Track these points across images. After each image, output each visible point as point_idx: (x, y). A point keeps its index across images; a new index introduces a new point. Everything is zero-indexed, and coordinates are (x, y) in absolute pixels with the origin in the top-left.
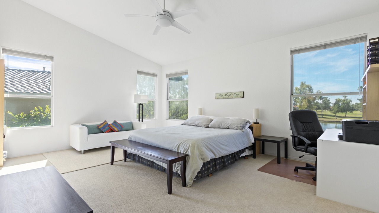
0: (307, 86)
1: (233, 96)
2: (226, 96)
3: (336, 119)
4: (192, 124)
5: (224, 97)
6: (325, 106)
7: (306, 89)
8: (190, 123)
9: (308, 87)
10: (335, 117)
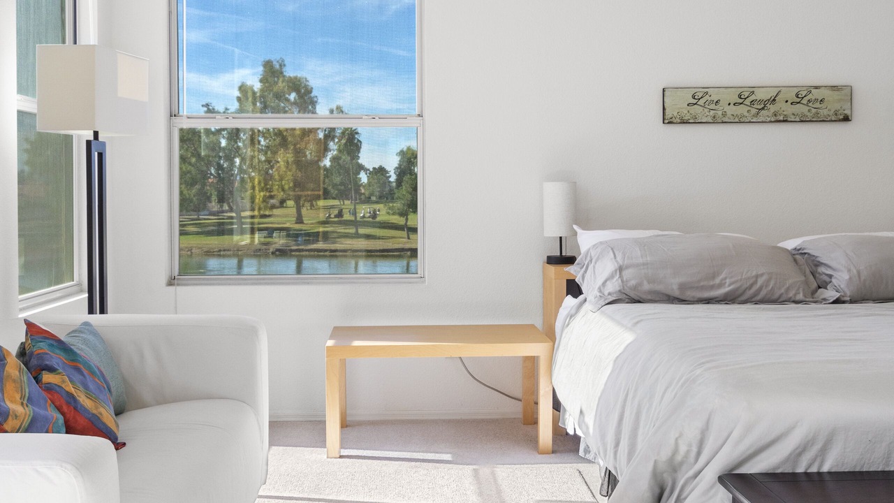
0: (294, 83)
1: (789, 110)
2: (742, 110)
3: (409, 238)
4: (703, 288)
5: (731, 110)
6: (342, 184)
7: (288, 100)
8: (683, 287)
9: (297, 91)
10: (404, 234)
